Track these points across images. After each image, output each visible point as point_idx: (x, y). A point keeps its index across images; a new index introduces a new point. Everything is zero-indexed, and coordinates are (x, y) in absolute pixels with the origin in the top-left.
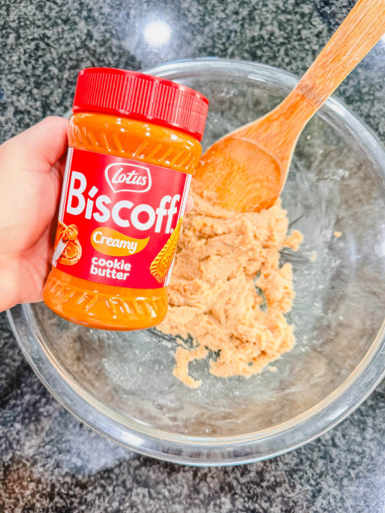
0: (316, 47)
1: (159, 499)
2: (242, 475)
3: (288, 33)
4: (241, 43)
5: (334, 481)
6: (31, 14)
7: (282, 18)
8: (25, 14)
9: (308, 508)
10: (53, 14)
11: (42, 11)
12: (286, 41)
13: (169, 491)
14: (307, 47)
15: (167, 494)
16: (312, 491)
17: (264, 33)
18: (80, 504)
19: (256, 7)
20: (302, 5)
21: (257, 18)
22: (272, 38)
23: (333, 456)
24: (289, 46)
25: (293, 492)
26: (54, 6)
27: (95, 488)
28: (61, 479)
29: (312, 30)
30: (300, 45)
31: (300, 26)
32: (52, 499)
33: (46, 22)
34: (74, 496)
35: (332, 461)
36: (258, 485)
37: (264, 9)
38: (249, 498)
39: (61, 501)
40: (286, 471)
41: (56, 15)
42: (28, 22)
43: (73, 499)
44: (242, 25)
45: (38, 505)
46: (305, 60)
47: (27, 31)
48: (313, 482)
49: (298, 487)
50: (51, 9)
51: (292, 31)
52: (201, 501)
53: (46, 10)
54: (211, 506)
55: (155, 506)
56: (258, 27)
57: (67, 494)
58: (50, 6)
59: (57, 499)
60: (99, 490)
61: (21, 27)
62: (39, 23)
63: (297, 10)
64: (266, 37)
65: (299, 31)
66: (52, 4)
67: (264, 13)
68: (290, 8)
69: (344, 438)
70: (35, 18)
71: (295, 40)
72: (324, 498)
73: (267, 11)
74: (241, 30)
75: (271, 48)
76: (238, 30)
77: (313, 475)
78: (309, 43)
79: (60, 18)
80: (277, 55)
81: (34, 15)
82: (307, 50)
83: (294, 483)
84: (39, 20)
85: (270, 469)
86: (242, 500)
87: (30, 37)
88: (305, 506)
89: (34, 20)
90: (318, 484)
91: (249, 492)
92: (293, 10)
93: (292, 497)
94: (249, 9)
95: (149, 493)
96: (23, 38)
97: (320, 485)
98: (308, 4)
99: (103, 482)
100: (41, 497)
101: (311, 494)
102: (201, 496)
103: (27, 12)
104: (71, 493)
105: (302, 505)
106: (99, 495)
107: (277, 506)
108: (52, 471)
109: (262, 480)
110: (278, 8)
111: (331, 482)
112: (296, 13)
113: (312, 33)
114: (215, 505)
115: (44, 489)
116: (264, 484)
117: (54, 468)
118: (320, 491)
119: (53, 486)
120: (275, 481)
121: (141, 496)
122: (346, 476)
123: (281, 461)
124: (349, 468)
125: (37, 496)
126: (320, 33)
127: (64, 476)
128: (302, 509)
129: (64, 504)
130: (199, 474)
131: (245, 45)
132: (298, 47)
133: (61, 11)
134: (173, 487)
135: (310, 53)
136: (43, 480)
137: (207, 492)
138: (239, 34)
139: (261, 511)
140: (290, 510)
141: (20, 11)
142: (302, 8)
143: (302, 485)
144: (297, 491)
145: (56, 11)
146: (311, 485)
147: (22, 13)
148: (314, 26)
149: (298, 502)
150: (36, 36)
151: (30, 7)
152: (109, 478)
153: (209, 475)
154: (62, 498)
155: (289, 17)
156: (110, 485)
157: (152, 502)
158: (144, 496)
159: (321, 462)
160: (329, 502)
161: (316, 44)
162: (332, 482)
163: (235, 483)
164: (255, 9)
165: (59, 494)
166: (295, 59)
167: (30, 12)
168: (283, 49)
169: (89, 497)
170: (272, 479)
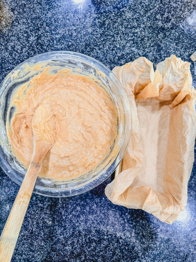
1: (60, 256)
2: (89, 248)
6: (7, 56)
8: (4, 56)
9: (111, 259)
10: (16, 57)
11: (11, 56)
13: (63, 253)
15: (62, 254)
16: (112, 254)
18: (32, 257)
19: (102, 60)
20: (121, 60)
23: (120, 242)
25: (106, 254)
26: (17, 54)
27: (37, 252)
28: (25, 249)
32: (22, 256)
33: (14, 61)
34: (30, 255)
35: (120, 243)
36: (94, 251)
37: (105, 61)
38: (91, 256)
39: (25, 256)
40: (104, 247)
41: (18, 58)
42: (6, 61)
43: (30, 256)
45: (17, 258)
47: (6, 65)
48: (113, 251)
49: (108, 252)
50: (15, 55)
52: (74, 256)
53: (14, 55)
54: (78, 259)
55: (58, 258)
57: (28, 254)
58: (15, 53)
59: (24, 256)
60: (39, 253)
61: (3, 63)
62: (11, 62)
63: (119, 62)
66: (16, 52)
68: (116, 61)
69: (124, 236)
70: (9, 59)
72: (116, 256)
79: (19, 60)
81: (8, 57)
83: (106, 251)
84: (10, 60)
85: (98, 246)
86: (88, 256)
87: (7, 68)
89: (8, 60)
90: (114, 251)
91: (91, 254)
95: (56, 254)
96: (4, 69)
98: (123, 60)
99: (40, 250)
100: (18, 255)
102: (74, 255)
103: (5, 55)
104: (29, 254)
106: (39, 254)
108: (22, 246)
109: (96, 250)
110: (111, 60)
111: (119, 251)
114: (79, 258)
115: (19, 252)
116: (96, 251)
117: (23, 245)
119: (22, 251)
120: (100, 250)
121: (53, 255)
122: (124, 249)
123: (102, 243)
124: (125, 246)
125: (17, 255)
127: (26, 248)
129: (26, 257)
130: (74, 248)
133: (20, 56)
134: (65, 252)
136: (18, 249)
137: (76, 254)
139: (95, 260)
141: (2, 55)
142: (121, 61)
143: (109, 252)
144: (107, 254)
145: (18, 56)
146: (112, 252)
147: (3, 56)
150: (9, 67)
151: (6, 53)
152: (42, 248)
153: (77, 248)
154: (26, 256)
156: (42, 251)
157: (57, 257)
158: (55, 255)
159: (116, 244)
163: (86, 251)
165: (24, 254)
167: (6, 56)
169: (35, 255)
170: (99, 249)
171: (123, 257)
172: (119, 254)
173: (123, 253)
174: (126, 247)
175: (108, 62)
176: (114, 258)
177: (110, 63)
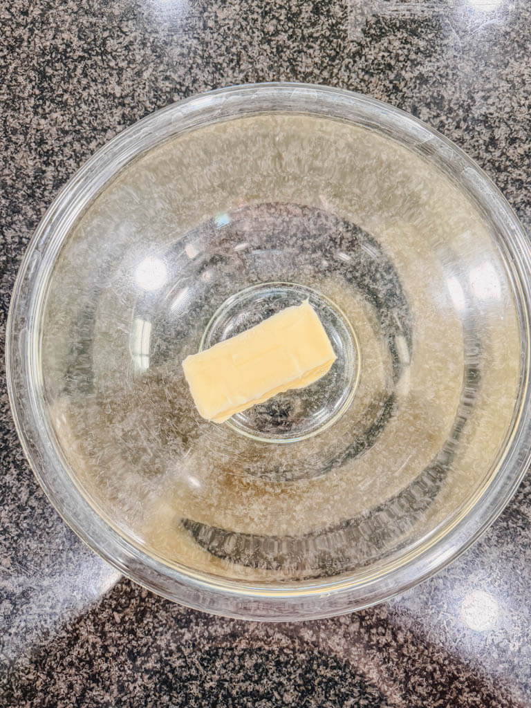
0: (124, 64)
3: (89, 44)
4: (28, 56)
5: (94, 626)
7: (85, 20)
9: (62, 658)
12: (86, 55)
14: (112, 64)
17: (58, 42)
19: (52, 4)
21: (51, 20)
22: (69, 50)
24: (89, 62)
29: (121, 40)
30: (103, 60)
31: (106, 34)
44: (31, 30)
46: (107, 82)
51: (95, 40)
56: (51, 33)
64: (61, 48)
65: (105, 39)
67: (62, 13)
71: (98, 54)
72: (82, 647)
73: (66, 11)
74: (29, 37)
75: (65, 65)
76: (25, 37)
77: (71, 619)
78: (114, 58)
80: (73, 74)
82: (113, 69)
88: (58, 655)
92: (100, 9)
93: (44, 646)
94: (41, 7)
97: (77, 632)
101: (67, 642)
105: (56, 655)
107: (25, 656)
111: (92, 629)
112: (102, 14)
113: (121, 43)
118: (77, 638)
126: (131, 43)
128: (54, 660)
131: (32, 59)
132: (100, 63)
135: (114, 72)
138: (25, 44)
140: (41, 661)
142: (111, 7)
146: (68, 632)
148: (124, 33)
149: (51, 651)
155: (94, 20)
160: (87, 651)
161: (123, 60)
162: (92, 627)
164: (51, 8)
166: (95, 81)
168: (80, 66)
171: (105, 648)
172: (92, 639)
173: (103, 635)
174: (115, 613)
175: (70, 11)
176: (75, 653)
177: (76, 13)
